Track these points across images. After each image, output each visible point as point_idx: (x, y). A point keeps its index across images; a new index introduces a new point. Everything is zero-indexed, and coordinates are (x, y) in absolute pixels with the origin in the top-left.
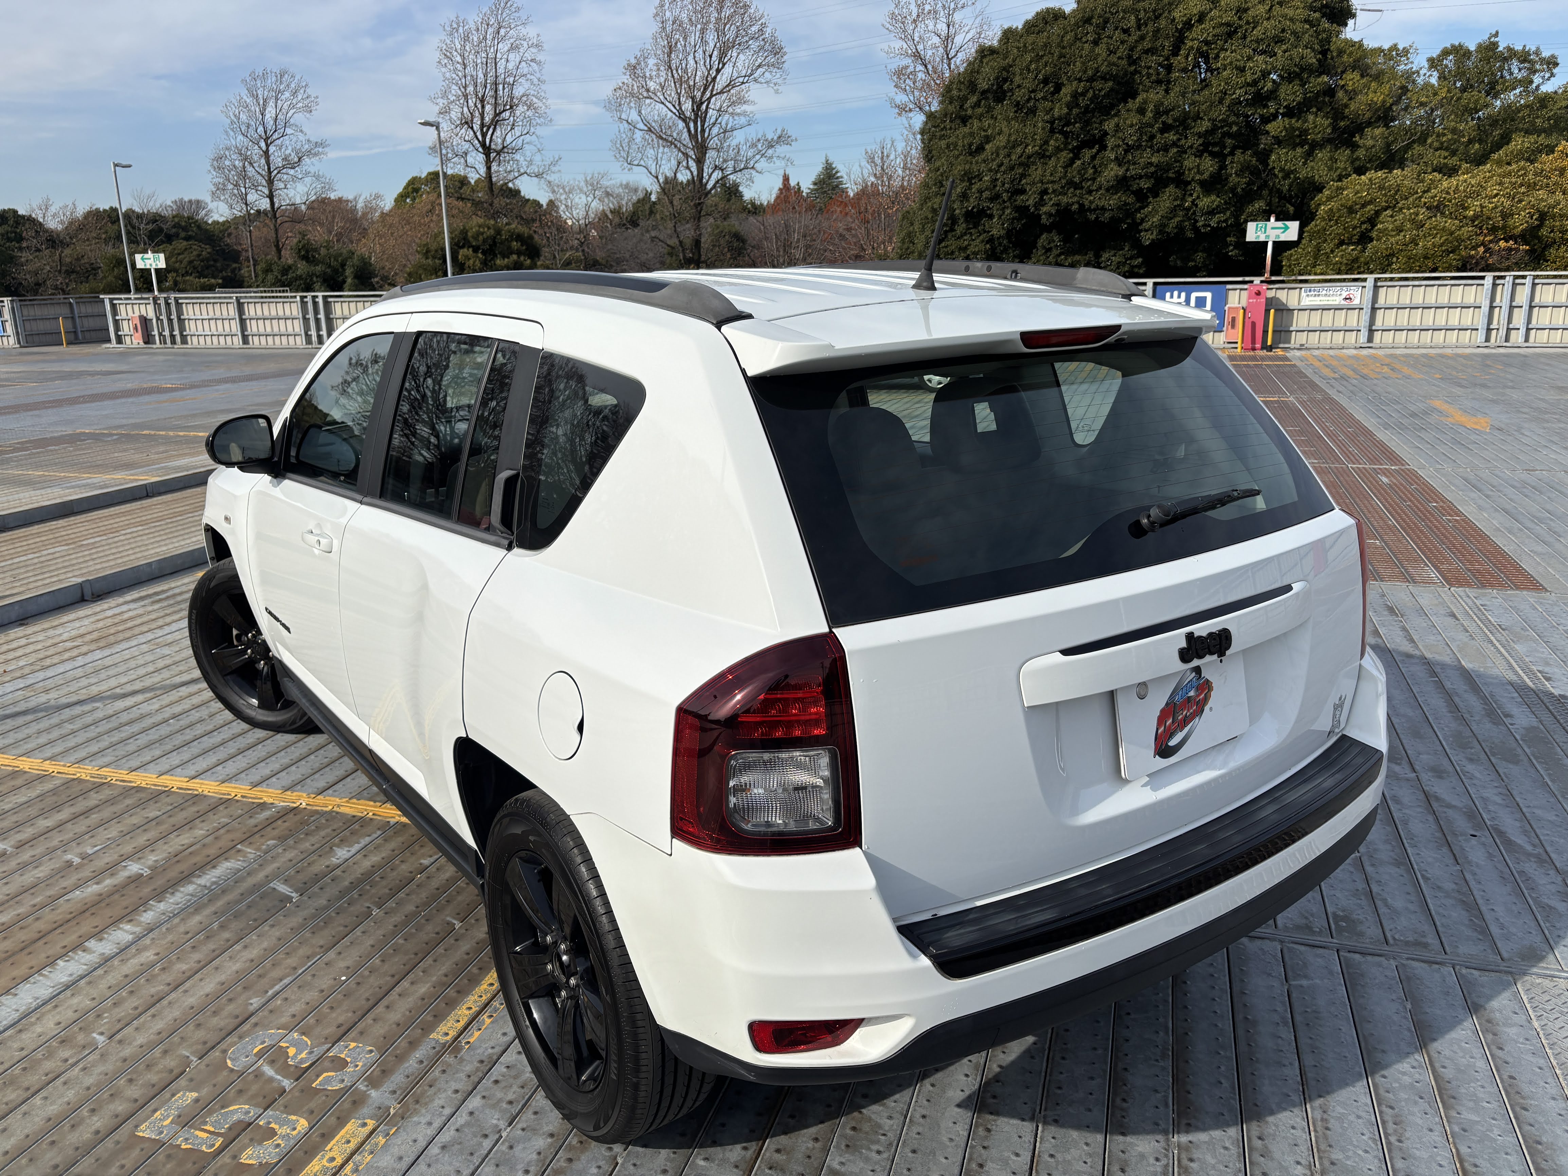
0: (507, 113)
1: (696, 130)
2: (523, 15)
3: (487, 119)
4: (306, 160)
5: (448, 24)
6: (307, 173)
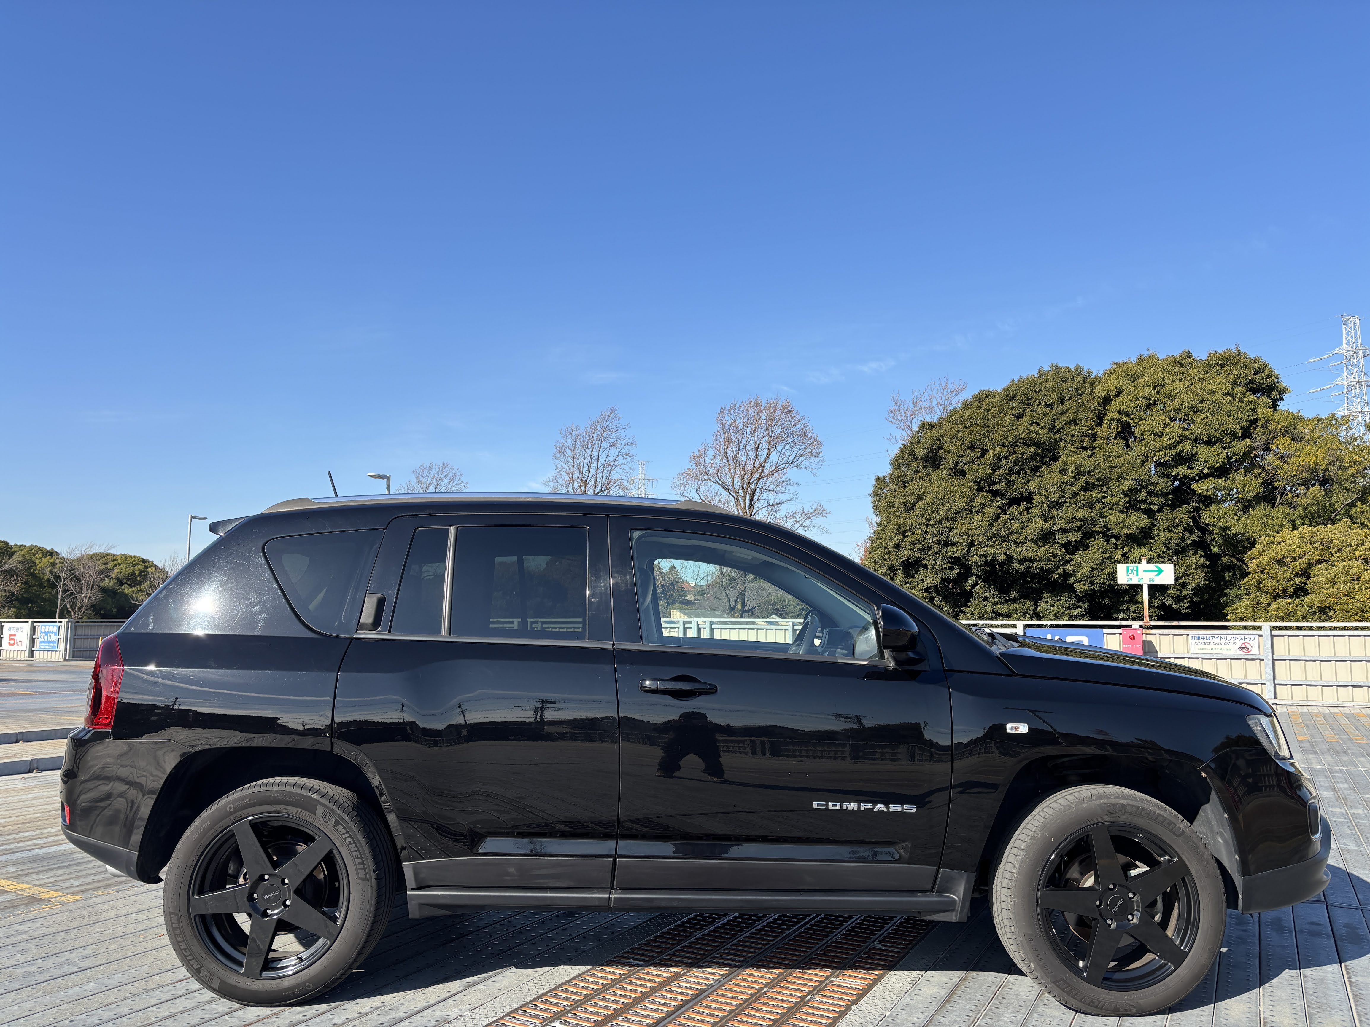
1: (745, 504)
2: (623, 422)
5: (564, 429)
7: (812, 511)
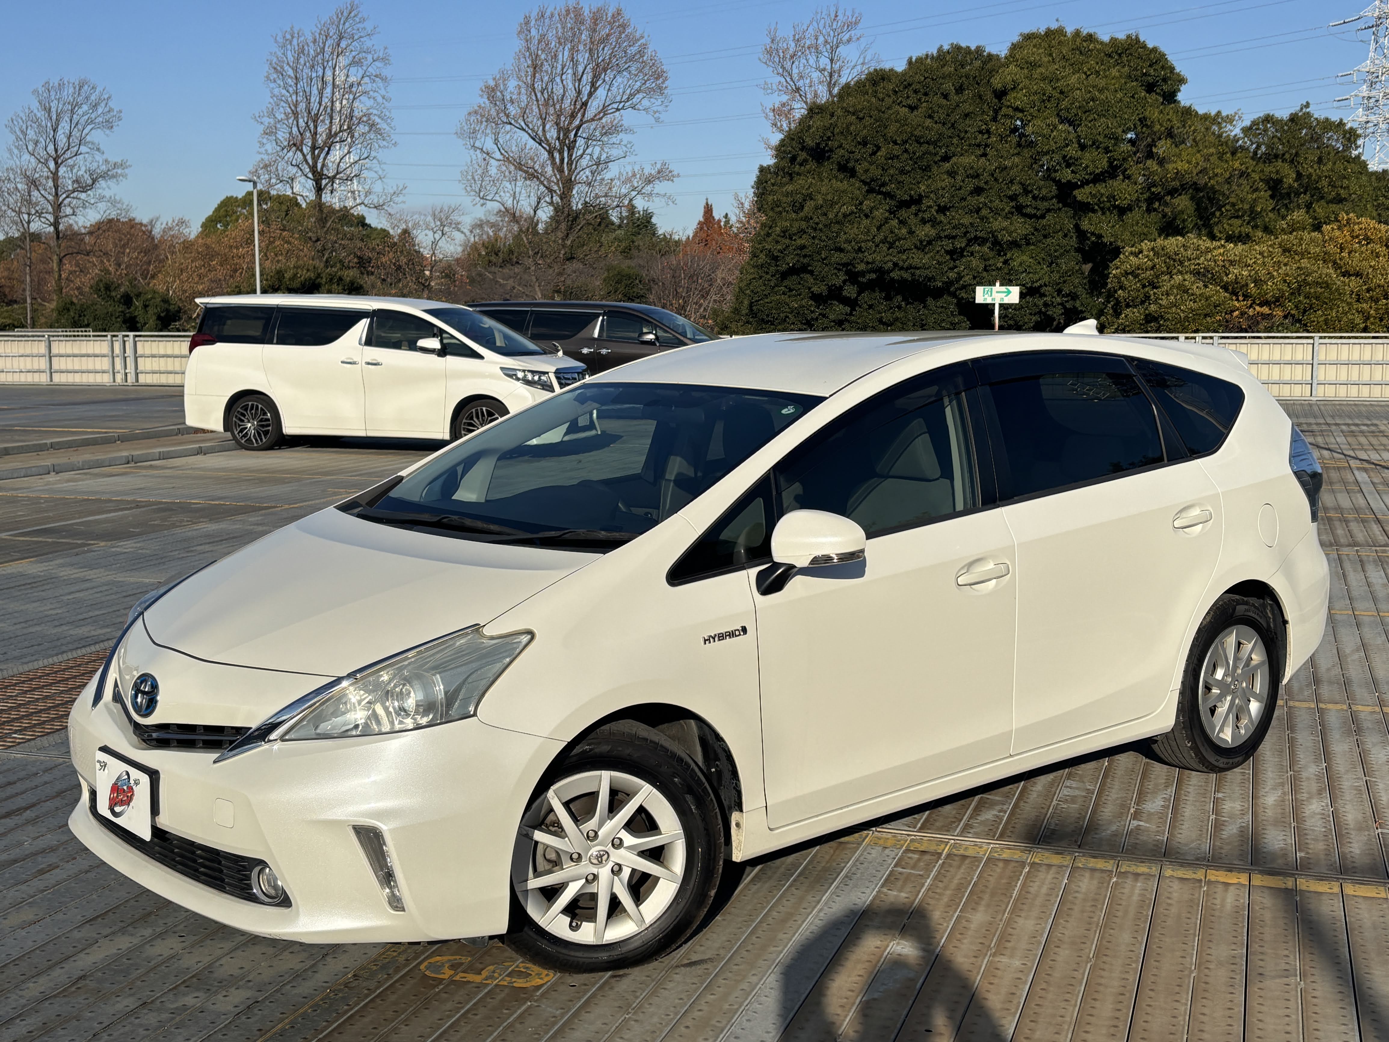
0: (345, 134)
1: (562, 160)
2: (369, 26)
3: (320, 141)
4: (102, 183)
5: (280, 35)
6: (101, 198)
7: (653, 172)
